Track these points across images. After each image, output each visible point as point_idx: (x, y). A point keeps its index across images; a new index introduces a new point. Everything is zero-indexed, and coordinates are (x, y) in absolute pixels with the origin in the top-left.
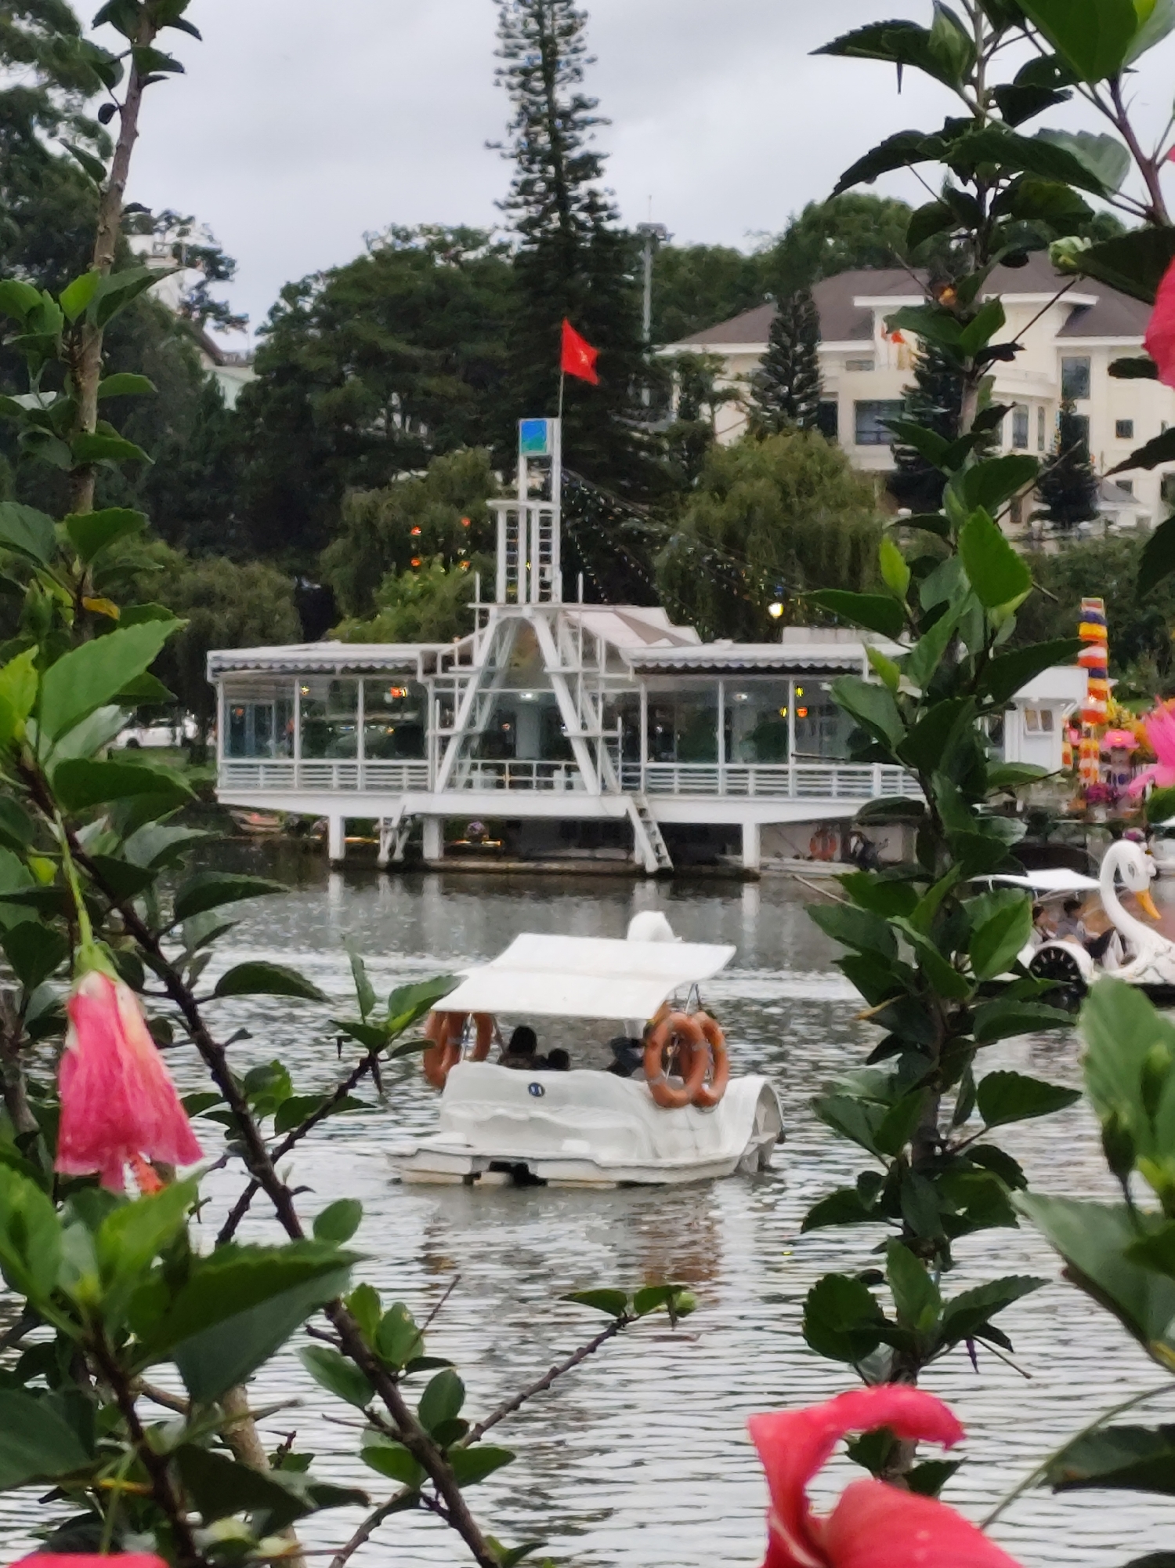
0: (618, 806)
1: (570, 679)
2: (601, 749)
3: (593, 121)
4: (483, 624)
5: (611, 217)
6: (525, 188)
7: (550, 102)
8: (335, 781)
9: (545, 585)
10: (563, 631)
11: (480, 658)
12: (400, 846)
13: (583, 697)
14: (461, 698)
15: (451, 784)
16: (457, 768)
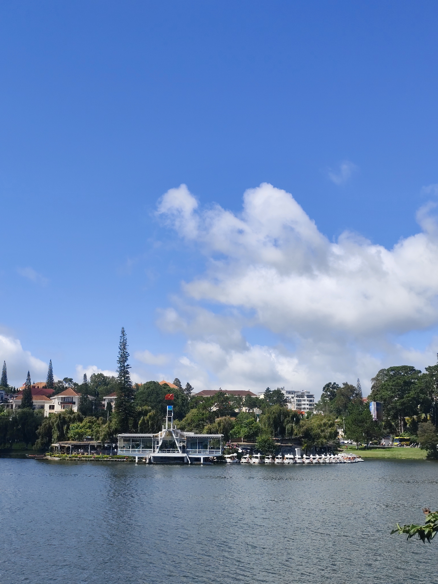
0: (183, 455)
1: (177, 439)
8: (137, 452)
11: (163, 436)
13: (179, 441)
14: (160, 441)
15: (158, 452)
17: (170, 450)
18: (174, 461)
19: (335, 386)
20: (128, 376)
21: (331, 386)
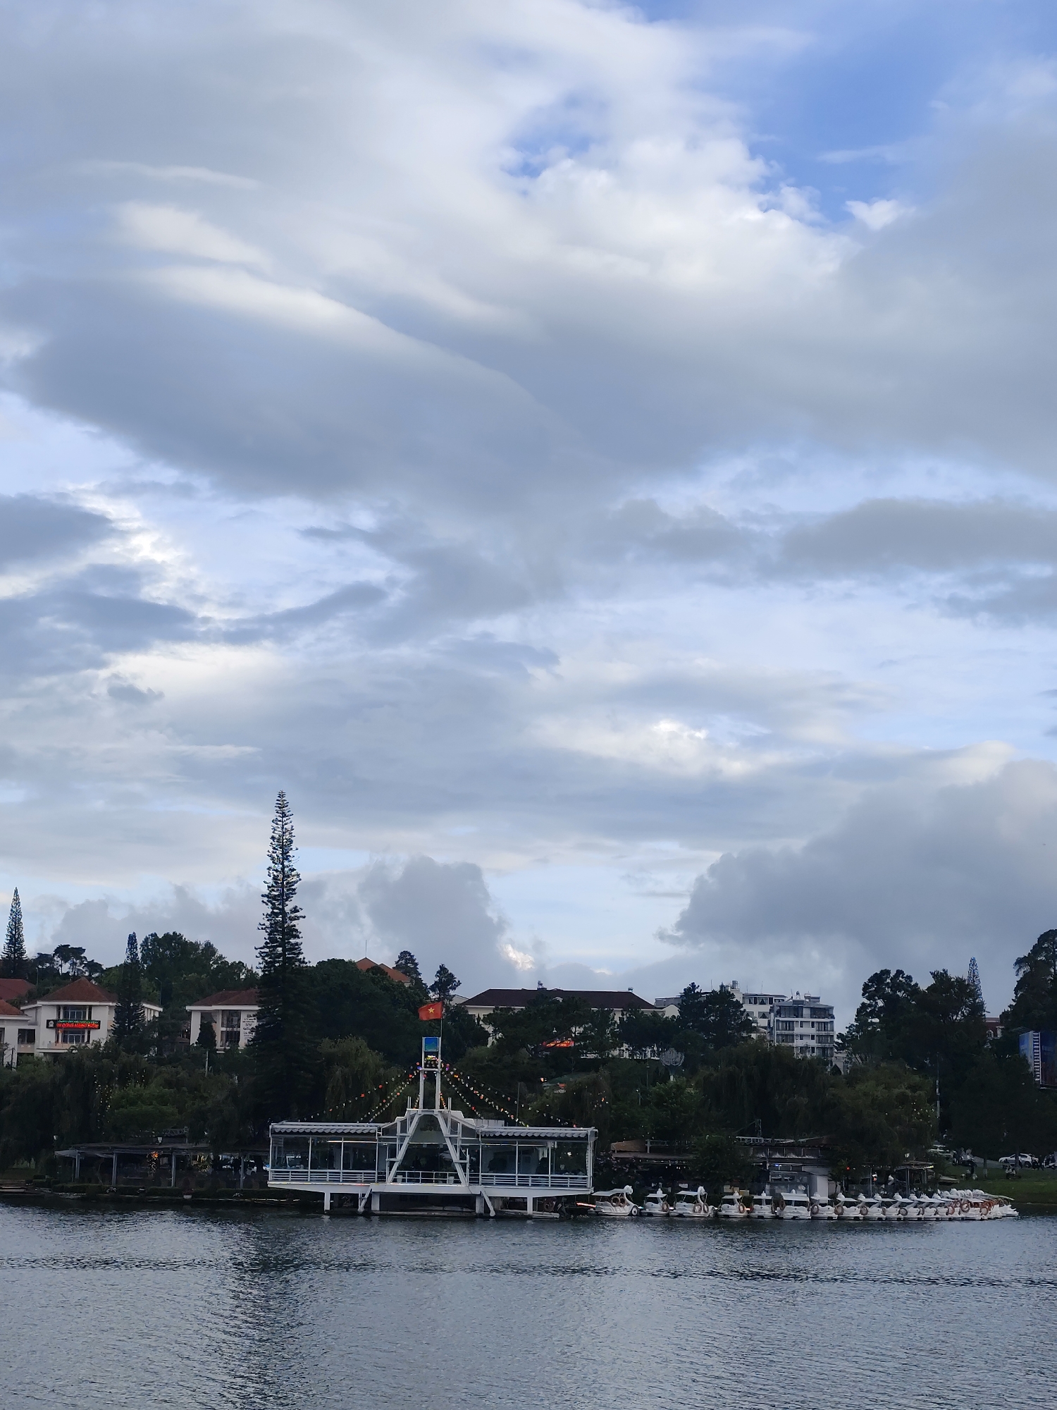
4: (412, 1118)
8: (328, 1178)
11: (410, 1130)
12: (365, 1205)
14: (401, 1146)
15: (393, 1180)
16: (395, 1175)
17: (431, 1175)
18: (441, 1208)
19: (901, 981)
20: (297, 944)
21: (888, 981)
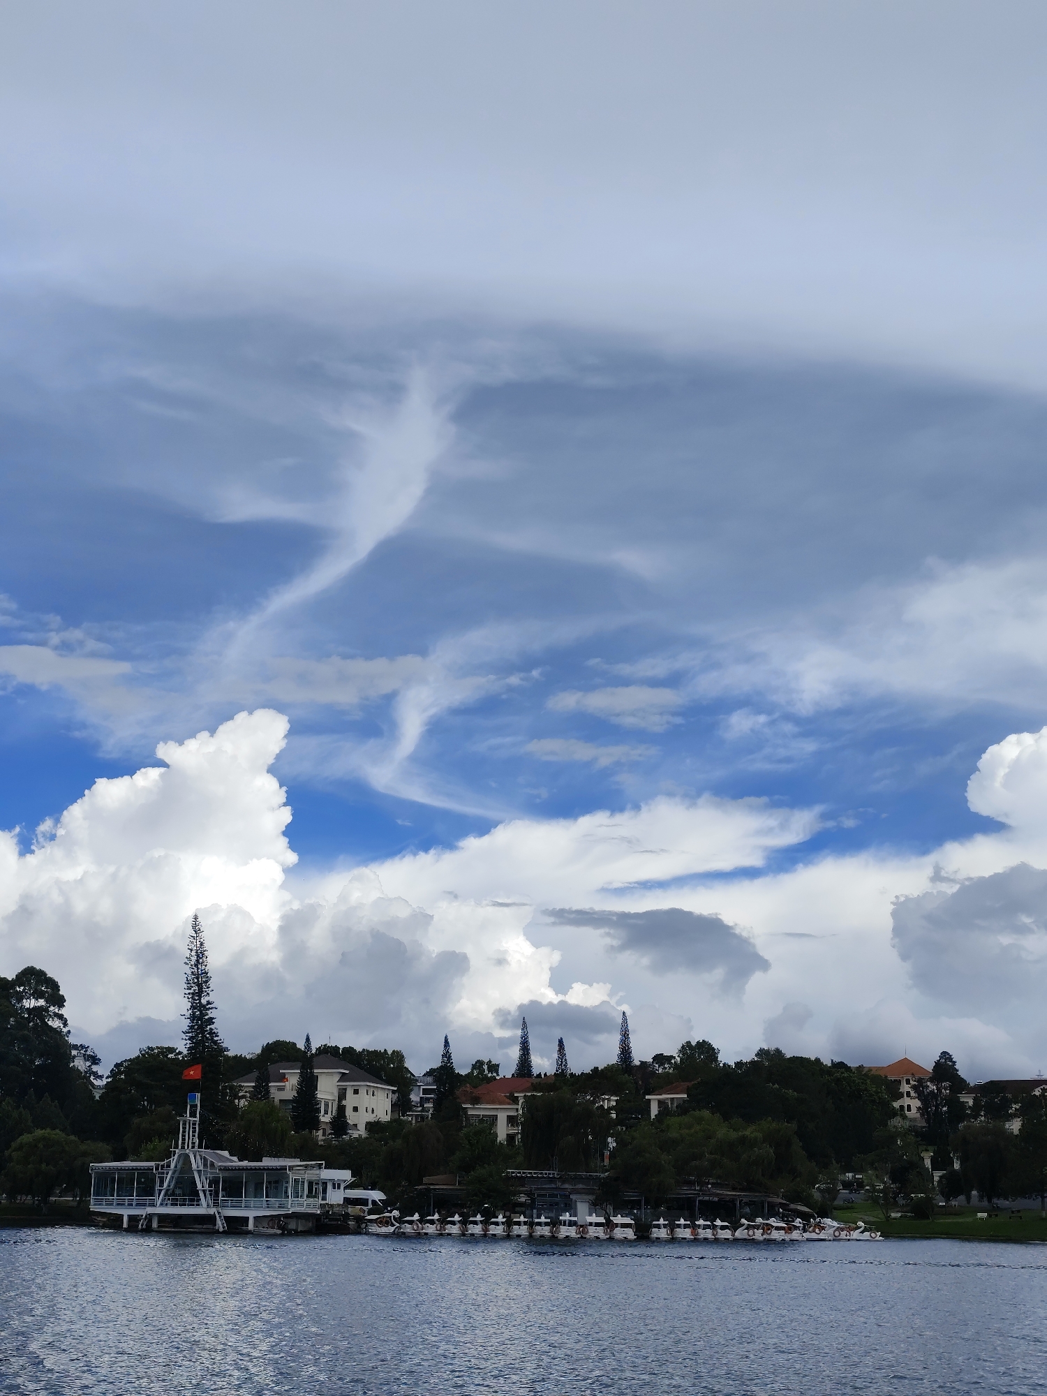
0: (212, 1211)
1: (199, 1172)
2: (208, 1193)
3: (212, 1008)
4: (174, 1156)
5: (216, 1036)
6: (191, 1027)
7: (200, 1002)
8: (126, 1203)
9: (193, 1143)
10: (198, 1157)
11: (173, 1166)
12: (145, 1224)
13: (203, 1178)
14: (166, 1177)
15: (161, 1204)
16: (163, 1200)
